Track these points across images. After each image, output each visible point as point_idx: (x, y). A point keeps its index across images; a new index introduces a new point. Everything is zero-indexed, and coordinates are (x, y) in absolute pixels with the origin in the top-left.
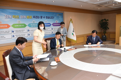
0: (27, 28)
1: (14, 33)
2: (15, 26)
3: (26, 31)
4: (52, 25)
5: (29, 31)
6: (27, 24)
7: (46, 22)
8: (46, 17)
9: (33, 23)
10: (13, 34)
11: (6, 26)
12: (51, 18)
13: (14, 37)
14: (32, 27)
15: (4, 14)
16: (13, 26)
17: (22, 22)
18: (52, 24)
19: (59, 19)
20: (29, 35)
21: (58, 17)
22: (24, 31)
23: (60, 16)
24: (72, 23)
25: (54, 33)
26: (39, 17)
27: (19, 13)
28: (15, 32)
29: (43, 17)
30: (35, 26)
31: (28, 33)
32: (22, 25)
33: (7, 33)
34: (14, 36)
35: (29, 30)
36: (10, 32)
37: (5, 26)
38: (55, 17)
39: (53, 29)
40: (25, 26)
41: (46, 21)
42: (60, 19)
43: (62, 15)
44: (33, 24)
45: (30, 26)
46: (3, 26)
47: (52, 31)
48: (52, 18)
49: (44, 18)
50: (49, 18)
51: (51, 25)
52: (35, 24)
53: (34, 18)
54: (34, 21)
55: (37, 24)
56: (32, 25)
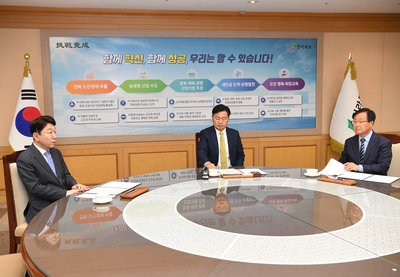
0: (169, 93)
1: (125, 107)
2: (131, 86)
3: (163, 102)
4: (261, 87)
5: (174, 105)
6: (168, 82)
7: (238, 74)
8: (241, 56)
9: (187, 78)
10: (122, 110)
11: (106, 86)
12: (262, 60)
13: (126, 120)
14: (185, 91)
15: (102, 52)
16: (125, 86)
17: (152, 74)
18: (261, 81)
19: (296, 63)
20: (172, 116)
21: (292, 57)
22: (157, 104)
23: (301, 53)
24: (353, 77)
25: (267, 116)
26: (213, 58)
27: (144, 46)
28: (128, 105)
29: (226, 59)
30: (194, 88)
31: (171, 109)
32: (152, 86)
33: (107, 105)
34: (124, 117)
35: (172, 102)
36: (115, 105)
37: (101, 86)
38: (280, 57)
39: (267, 102)
40: (161, 86)
41: (240, 70)
42: (301, 62)
43: (312, 47)
44: (190, 83)
45: (176, 86)
46: (97, 86)
47: (262, 107)
48: (266, 59)
49: (232, 59)
50: (250, 59)
51: (257, 85)
52: (196, 81)
53: (193, 60)
54: (192, 71)
55: (202, 83)
56: (185, 83)
